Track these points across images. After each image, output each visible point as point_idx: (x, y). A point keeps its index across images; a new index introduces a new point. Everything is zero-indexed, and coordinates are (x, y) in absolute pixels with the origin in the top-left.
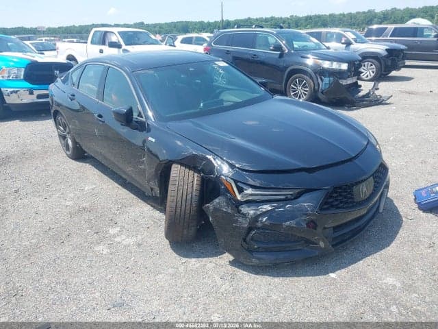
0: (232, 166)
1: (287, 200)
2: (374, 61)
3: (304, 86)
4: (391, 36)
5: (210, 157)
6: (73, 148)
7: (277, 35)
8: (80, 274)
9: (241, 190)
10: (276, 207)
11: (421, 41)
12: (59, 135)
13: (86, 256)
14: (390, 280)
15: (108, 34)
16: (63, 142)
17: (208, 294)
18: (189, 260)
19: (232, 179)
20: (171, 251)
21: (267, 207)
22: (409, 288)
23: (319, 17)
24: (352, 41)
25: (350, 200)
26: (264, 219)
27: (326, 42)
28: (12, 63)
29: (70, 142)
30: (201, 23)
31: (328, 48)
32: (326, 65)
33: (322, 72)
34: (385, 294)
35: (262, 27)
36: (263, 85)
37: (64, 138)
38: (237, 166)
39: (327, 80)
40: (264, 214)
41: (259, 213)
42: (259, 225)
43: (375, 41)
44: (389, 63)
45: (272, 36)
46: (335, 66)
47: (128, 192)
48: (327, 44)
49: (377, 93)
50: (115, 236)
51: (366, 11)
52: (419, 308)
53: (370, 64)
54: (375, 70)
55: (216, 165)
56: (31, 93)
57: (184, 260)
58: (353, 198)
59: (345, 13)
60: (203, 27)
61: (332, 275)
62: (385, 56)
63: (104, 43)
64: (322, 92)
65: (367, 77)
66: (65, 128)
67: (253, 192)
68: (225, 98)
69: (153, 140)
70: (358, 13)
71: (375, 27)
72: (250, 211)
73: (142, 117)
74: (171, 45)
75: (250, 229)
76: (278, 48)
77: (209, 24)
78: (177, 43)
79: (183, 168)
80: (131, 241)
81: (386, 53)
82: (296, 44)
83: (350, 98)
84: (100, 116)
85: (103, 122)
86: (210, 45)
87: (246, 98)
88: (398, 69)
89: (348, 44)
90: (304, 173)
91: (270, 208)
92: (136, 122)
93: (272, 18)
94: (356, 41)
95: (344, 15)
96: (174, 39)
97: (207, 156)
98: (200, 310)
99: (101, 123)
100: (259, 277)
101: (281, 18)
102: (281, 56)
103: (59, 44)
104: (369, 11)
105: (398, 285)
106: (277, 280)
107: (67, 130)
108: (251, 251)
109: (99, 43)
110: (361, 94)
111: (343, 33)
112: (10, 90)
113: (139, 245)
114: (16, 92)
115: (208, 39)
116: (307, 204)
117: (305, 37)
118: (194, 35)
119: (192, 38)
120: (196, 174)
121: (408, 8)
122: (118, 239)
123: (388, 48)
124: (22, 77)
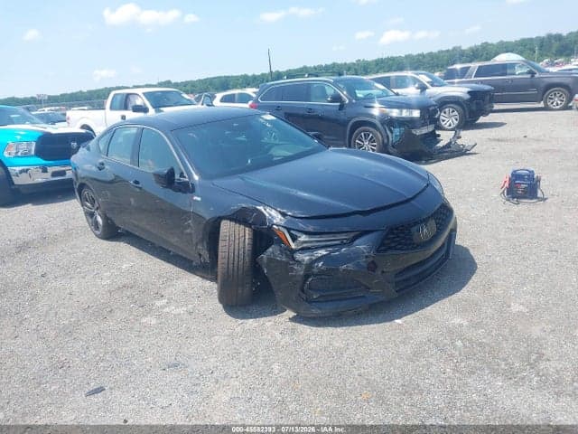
0: (284, 215)
1: (342, 244)
2: (455, 106)
3: (372, 140)
4: (475, 76)
5: (261, 208)
6: (104, 226)
7: (335, 83)
8: (129, 344)
9: (294, 238)
10: (331, 252)
11: (512, 80)
12: (86, 213)
13: (132, 328)
14: (457, 321)
15: (131, 97)
16: (90, 220)
17: (267, 348)
18: (246, 321)
19: (285, 227)
20: (226, 315)
21: (323, 252)
22: (476, 326)
23: (393, 59)
24: (428, 85)
25: (408, 242)
26: (320, 265)
27: (396, 88)
28: (19, 137)
29: (100, 220)
30: (245, 77)
31: (397, 94)
32: (395, 113)
33: (390, 123)
34: (450, 331)
35: (317, 76)
36: (317, 137)
37: (91, 215)
38: (289, 214)
39: (397, 131)
40: (319, 259)
41: (314, 258)
42: (315, 270)
43: (458, 83)
44: (474, 108)
45: (330, 85)
46: (405, 113)
47: (172, 266)
48: (396, 91)
49: (459, 142)
50: (162, 307)
51: (450, 48)
52: (484, 340)
53: (451, 110)
54: (458, 117)
55: (267, 215)
56: (45, 170)
57: (240, 321)
58: (412, 240)
59: (425, 53)
60: (247, 81)
61: (398, 321)
62: (467, 101)
63: (126, 108)
64: (393, 146)
65: (450, 125)
66: (93, 204)
67: (307, 239)
68: (274, 154)
69: (199, 199)
70: (441, 52)
71: (458, 66)
72: (305, 257)
73: (185, 177)
74: (208, 105)
75: (306, 276)
76: (336, 98)
77: (254, 78)
78: (217, 102)
79: (233, 223)
80: (181, 310)
81: (468, 97)
82: (360, 94)
83: (426, 149)
84: (137, 182)
85: (140, 188)
86: (256, 101)
87: (296, 152)
88: (485, 113)
89: (423, 88)
90: (358, 215)
91: (325, 253)
92: (179, 183)
93: (334, 65)
94: (432, 85)
95: (423, 56)
96: (213, 97)
97: (258, 207)
98: (259, 361)
99: (138, 190)
100: (320, 330)
101: (345, 64)
102: (342, 107)
103: (69, 113)
104: (454, 49)
105: (465, 323)
106: (339, 330)
107: (96, 205)
108: (310, 301)
109: (120, 109)
110: (441, 145)
111: (416, 76)
112: (18, 169)
113: (190, 313)
114: (27, 171)
115: (254, 95)
116: (362, 245)
117: (368, 83)
118: (236, 92)
119: (234, 95)
120: (247, 229)
121: (502, 42)
122: (167, 310)
123: (469, 90)
124: (33, 153)
